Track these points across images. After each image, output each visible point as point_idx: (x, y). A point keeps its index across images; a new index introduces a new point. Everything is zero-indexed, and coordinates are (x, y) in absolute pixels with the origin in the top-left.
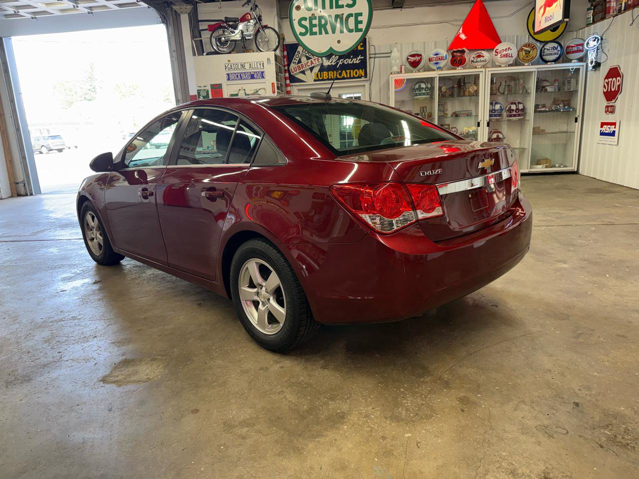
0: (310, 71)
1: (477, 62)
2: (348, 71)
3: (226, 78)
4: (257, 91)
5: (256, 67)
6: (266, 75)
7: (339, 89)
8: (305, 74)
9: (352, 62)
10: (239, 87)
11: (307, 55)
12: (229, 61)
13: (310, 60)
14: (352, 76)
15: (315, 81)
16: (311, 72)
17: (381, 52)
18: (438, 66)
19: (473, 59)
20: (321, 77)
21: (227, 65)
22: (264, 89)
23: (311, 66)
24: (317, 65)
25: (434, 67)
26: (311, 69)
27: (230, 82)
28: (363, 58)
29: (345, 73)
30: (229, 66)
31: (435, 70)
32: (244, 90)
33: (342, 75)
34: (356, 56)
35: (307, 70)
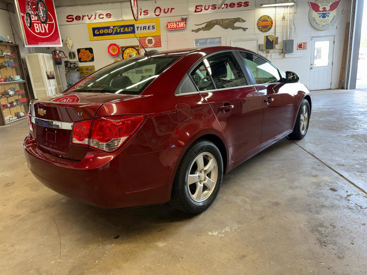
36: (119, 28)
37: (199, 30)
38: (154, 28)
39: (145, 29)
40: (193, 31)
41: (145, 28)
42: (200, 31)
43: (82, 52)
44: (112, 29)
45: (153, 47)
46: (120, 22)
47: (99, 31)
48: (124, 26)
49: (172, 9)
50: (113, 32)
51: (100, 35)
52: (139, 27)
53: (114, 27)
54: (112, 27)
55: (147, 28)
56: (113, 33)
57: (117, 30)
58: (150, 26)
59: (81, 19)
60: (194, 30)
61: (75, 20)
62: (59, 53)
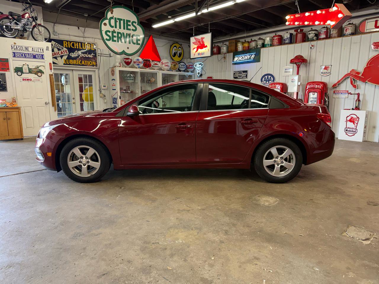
0: (60, 58)
1: (155, 67)
2: (86, 61)
3: (11, 55)
4: (38, 67)
5: (37, 51)
6: (45, 57)
7: (78, 71)
8: (57, 59)
9: (88, 56)
10: (24, 63)
11: (58, 47)
12: (15, 43)
13: (61, 51)
14: (88, 64)
15: (64, 64)
16: (62, 58)
17: (104, 53)
18: (139, 66)
19: (153, 65)
20: (68, 62)
21: (13, 46)
22: (44, 66)
23: (61, 55)
24: (66, 55)
25: (137, 67)
26: (62, 57)
27: (15, 59)
28: (94, 55)
29: (84, 62)
30: (15, 47)
31: (137, 68)
32: (28, 65)
33: (82, 63)
34: (90, 53)
35: (58, 57)
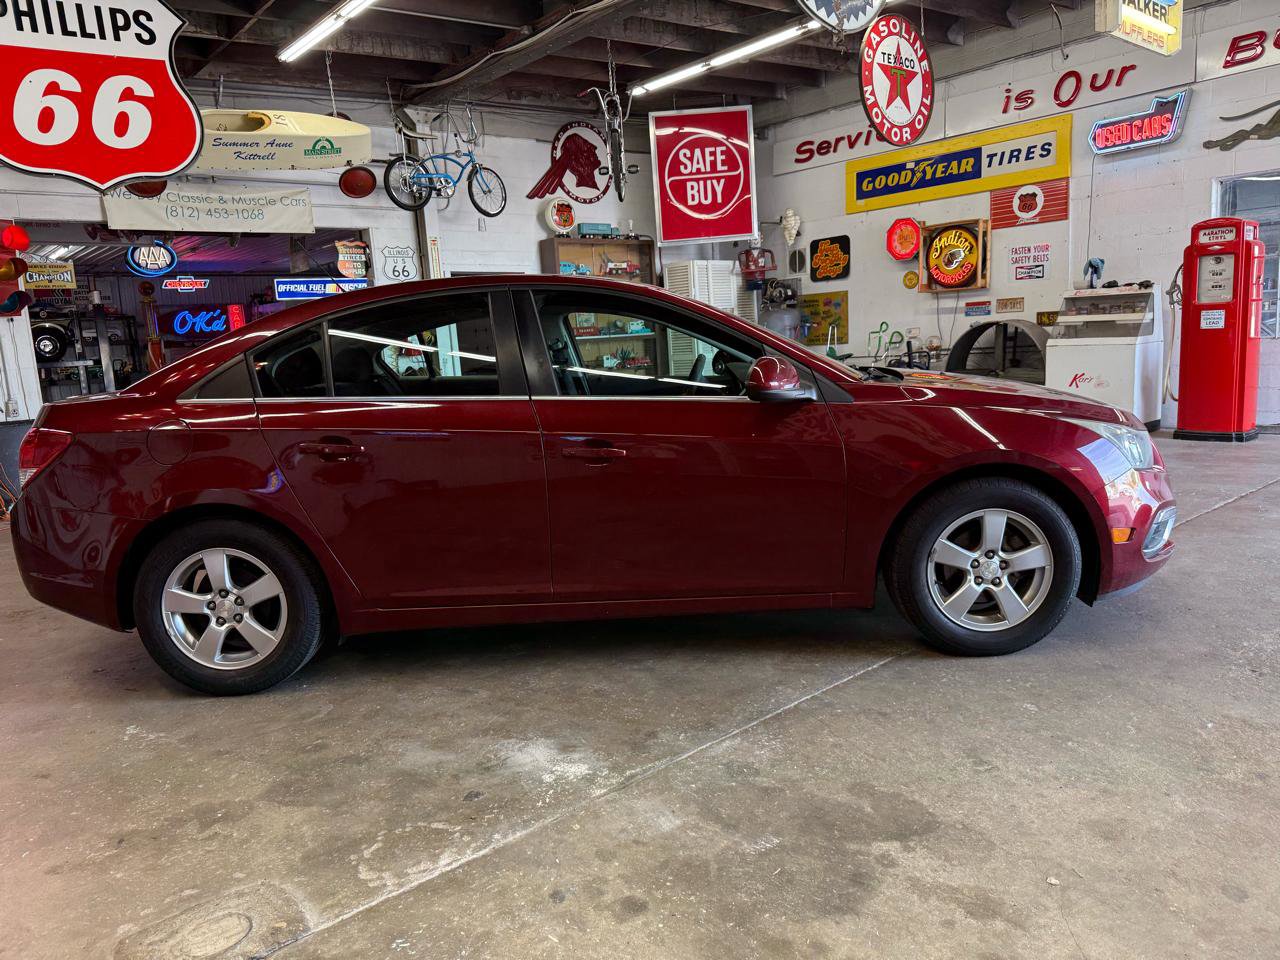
36: (931, 165)
37: (1240, 137)
38: (1049, 151)
39: (1014, 159)
40: (1208, 145)
41: (1015, 155)
42: (1246, 143)
43: (821, 252)
44: (912, 170)
45: (1037, 220)
46: (938, 143)
47: (873, 181)
48: (947, 158)
49: (1125, 70)
50: (911, 181)
51: (875, 193)
52: (996, 155)
53: (917, 163)
54: (910, 165)
55: (1023, 156)
56: (912, 185)
57: (924, 172)
58: (1035, 147)
59: (832, 149)
60: (1214, 139)
61: (816, 156)
62: (758, 258)
